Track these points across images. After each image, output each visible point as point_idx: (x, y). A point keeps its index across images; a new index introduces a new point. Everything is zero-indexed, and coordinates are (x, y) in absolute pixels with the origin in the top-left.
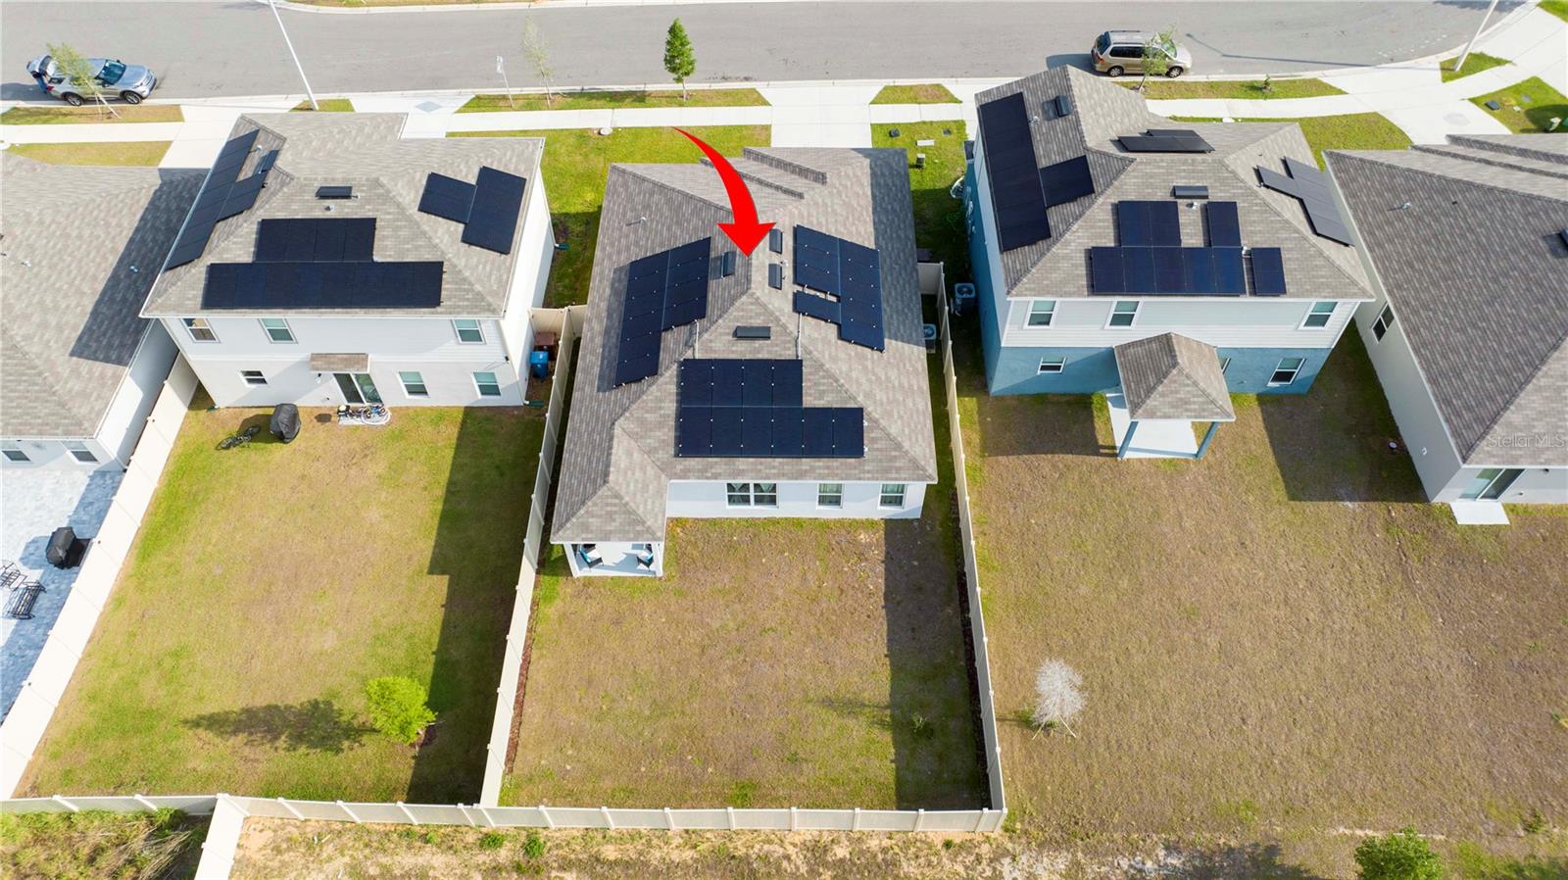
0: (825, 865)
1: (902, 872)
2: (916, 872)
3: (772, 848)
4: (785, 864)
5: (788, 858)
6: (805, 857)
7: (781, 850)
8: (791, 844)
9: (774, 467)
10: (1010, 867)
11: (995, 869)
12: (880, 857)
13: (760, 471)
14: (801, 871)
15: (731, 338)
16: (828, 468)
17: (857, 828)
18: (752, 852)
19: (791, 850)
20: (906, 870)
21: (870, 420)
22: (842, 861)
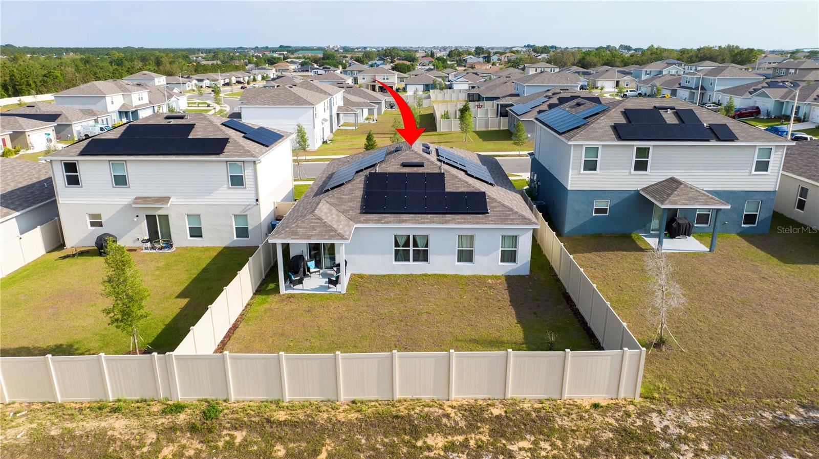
0: (483, 420)
1: (556, 425)
2: (570, 424)
3: (432, 410)
4: (445, 420)
5: (448, 416)
6: (463, 415)
7: (441, 411)
8: (449, 406)
9: (427, 219)
10: (658, 418)
11: (644, 421)
12: (534, 415)
13: (418, 220)
14: (460, 425)
15: (399, 166)
16: (464, 219)
17: (509, 396)
18: (413, 413)
19: (449, 410)
20: (560, 423)
21: (490, 198)
22: (498, 417)
